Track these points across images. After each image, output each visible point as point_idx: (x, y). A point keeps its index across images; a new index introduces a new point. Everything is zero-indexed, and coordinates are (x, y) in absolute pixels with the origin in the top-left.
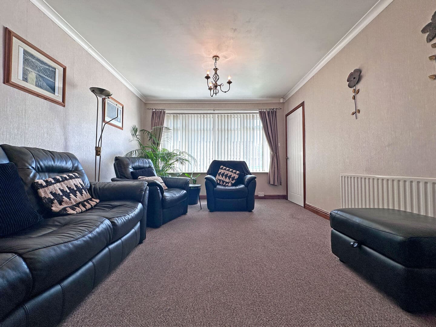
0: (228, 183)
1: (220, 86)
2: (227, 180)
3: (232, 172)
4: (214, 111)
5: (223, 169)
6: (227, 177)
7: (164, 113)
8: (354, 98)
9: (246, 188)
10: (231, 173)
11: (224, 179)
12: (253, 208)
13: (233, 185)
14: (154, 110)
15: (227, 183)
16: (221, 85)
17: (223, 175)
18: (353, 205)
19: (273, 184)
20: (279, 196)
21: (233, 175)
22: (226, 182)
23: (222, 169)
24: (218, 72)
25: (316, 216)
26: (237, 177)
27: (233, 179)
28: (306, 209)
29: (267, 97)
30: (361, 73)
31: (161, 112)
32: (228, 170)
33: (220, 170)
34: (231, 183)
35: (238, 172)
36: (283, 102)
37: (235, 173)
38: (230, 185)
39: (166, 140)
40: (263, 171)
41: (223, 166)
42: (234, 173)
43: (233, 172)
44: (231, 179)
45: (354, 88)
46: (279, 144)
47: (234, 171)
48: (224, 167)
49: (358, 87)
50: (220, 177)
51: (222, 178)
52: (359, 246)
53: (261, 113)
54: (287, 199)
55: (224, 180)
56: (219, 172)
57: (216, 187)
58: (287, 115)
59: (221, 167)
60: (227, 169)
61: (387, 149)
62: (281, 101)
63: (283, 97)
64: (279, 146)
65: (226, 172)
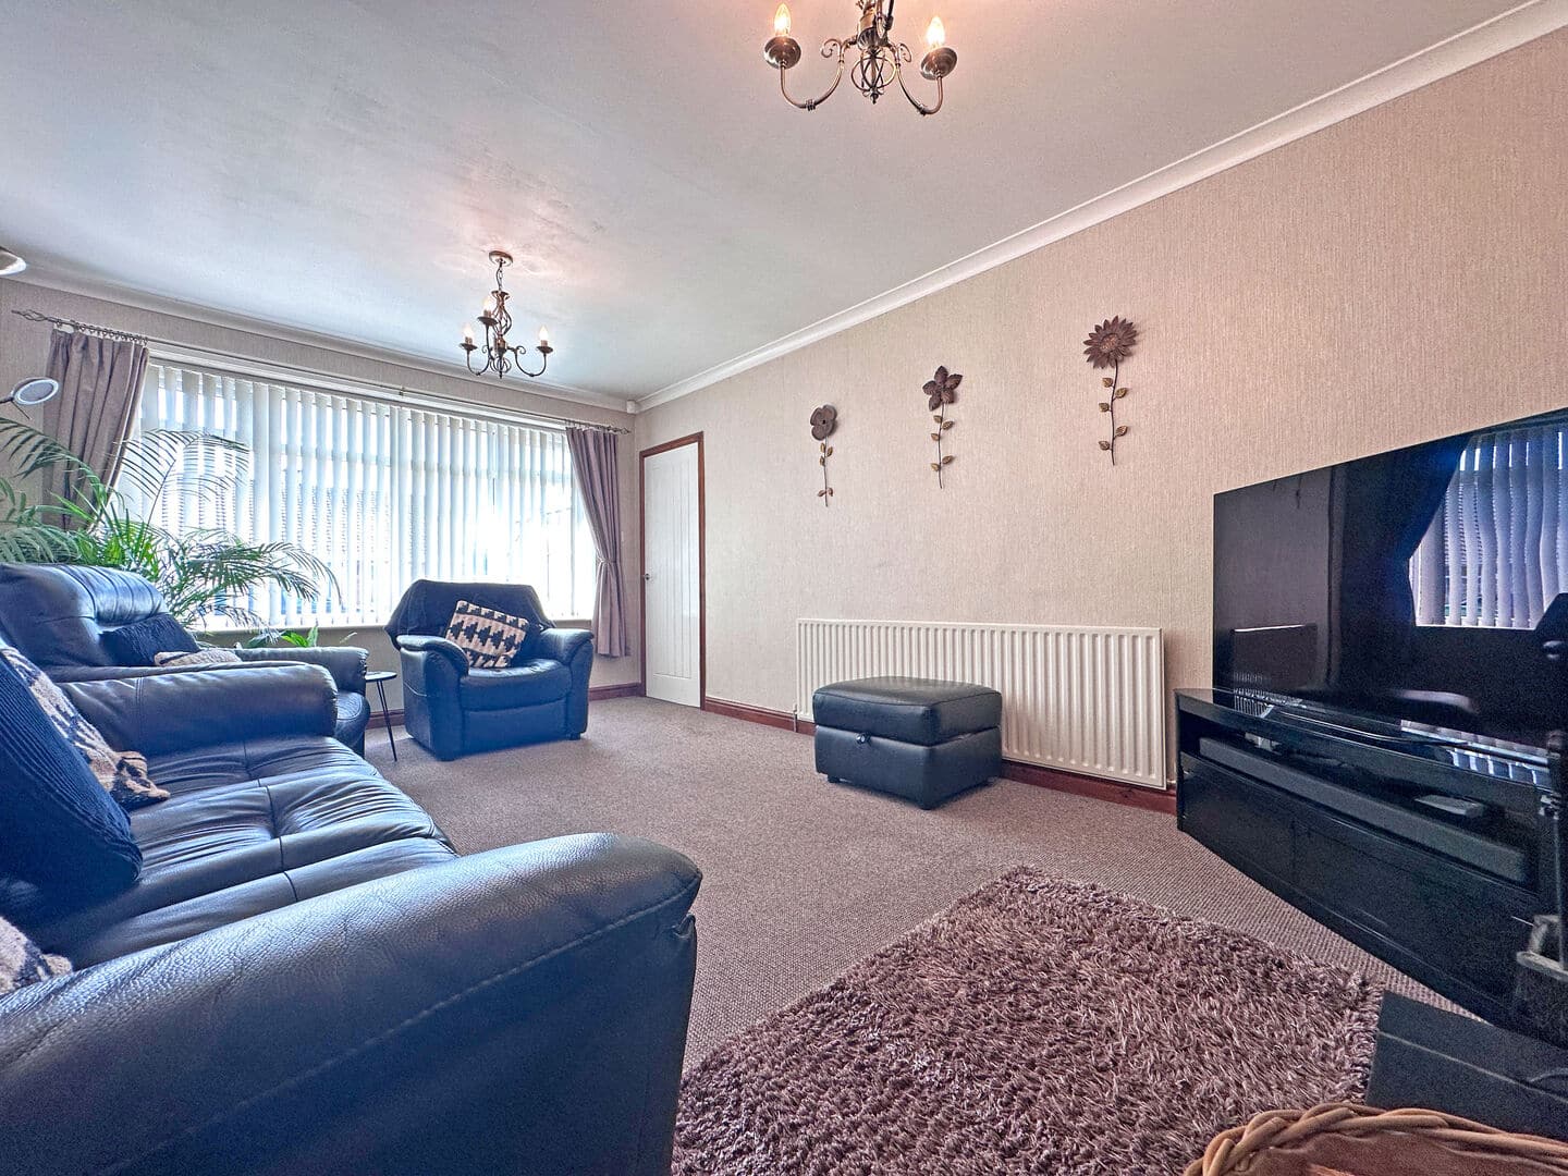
0: (496, 658)
1: (515, 351)
2: (489, 649)
3: (502, 620)
4: (401, 394)
5: (469, 611)
6: (489, 639)
7: (142, 355)
8: (823, 462)
9: (566, 669)
10: (501, 624)
11: (476, 645)
12: (582, 725)
13: (513, 663)
14: (69, 330)
15: (487, 658)
16: (518, 348)
17: (470, 632)
18: (847, 675)
19: (607, 652)
20: (619, 688)
21: (508, 632)
22: (485, 655)
23: (463, 611)
24: (507, 303)
25: (737, 722)
26: (520, 636)
27: (510, 643)
28: (709, 711)
29: (592, 390)
30: (836, 415)
31: (123, 348)
32: (489, 616)
33: (458, 617)
34: (506, 657)
35: (522, 622)
36: (633, 412)
37: (514, 624)
38: (501, 663)
39: (196, 488)
40: (573, 614)
41: (465, 603)
42: (510, 624)
43: (508, 621)
44: (502, 643)
45: (824, 441)
46: (622, 533)
47: (510, 618)
48: (472, 607)
49: (832, 442)
50: (462, 641)
51: (470, 641)
52: (868, 741)
53: (572, 433)
54: (644, 695)
55: (477, 650)
56: (454, 622)
57: (466, 674)
58: (644, 454)
59: (460, 604)
60: (483, 613)
61: (877, 571)
62: (630, 408)
63: (636, 399)
64: (623, 540)
65: (483, 624)
